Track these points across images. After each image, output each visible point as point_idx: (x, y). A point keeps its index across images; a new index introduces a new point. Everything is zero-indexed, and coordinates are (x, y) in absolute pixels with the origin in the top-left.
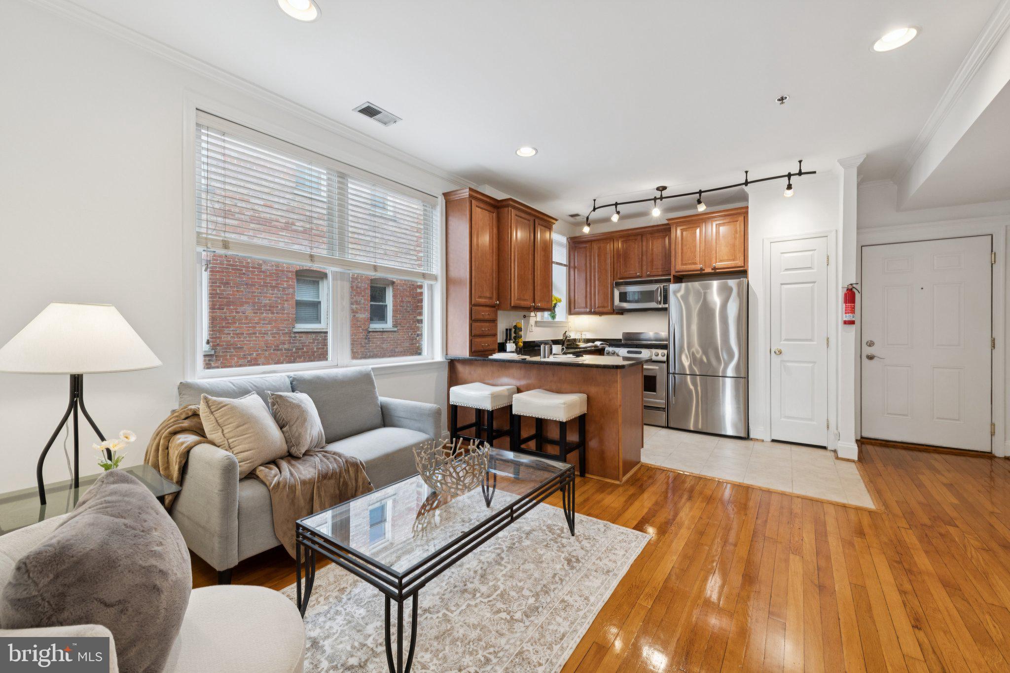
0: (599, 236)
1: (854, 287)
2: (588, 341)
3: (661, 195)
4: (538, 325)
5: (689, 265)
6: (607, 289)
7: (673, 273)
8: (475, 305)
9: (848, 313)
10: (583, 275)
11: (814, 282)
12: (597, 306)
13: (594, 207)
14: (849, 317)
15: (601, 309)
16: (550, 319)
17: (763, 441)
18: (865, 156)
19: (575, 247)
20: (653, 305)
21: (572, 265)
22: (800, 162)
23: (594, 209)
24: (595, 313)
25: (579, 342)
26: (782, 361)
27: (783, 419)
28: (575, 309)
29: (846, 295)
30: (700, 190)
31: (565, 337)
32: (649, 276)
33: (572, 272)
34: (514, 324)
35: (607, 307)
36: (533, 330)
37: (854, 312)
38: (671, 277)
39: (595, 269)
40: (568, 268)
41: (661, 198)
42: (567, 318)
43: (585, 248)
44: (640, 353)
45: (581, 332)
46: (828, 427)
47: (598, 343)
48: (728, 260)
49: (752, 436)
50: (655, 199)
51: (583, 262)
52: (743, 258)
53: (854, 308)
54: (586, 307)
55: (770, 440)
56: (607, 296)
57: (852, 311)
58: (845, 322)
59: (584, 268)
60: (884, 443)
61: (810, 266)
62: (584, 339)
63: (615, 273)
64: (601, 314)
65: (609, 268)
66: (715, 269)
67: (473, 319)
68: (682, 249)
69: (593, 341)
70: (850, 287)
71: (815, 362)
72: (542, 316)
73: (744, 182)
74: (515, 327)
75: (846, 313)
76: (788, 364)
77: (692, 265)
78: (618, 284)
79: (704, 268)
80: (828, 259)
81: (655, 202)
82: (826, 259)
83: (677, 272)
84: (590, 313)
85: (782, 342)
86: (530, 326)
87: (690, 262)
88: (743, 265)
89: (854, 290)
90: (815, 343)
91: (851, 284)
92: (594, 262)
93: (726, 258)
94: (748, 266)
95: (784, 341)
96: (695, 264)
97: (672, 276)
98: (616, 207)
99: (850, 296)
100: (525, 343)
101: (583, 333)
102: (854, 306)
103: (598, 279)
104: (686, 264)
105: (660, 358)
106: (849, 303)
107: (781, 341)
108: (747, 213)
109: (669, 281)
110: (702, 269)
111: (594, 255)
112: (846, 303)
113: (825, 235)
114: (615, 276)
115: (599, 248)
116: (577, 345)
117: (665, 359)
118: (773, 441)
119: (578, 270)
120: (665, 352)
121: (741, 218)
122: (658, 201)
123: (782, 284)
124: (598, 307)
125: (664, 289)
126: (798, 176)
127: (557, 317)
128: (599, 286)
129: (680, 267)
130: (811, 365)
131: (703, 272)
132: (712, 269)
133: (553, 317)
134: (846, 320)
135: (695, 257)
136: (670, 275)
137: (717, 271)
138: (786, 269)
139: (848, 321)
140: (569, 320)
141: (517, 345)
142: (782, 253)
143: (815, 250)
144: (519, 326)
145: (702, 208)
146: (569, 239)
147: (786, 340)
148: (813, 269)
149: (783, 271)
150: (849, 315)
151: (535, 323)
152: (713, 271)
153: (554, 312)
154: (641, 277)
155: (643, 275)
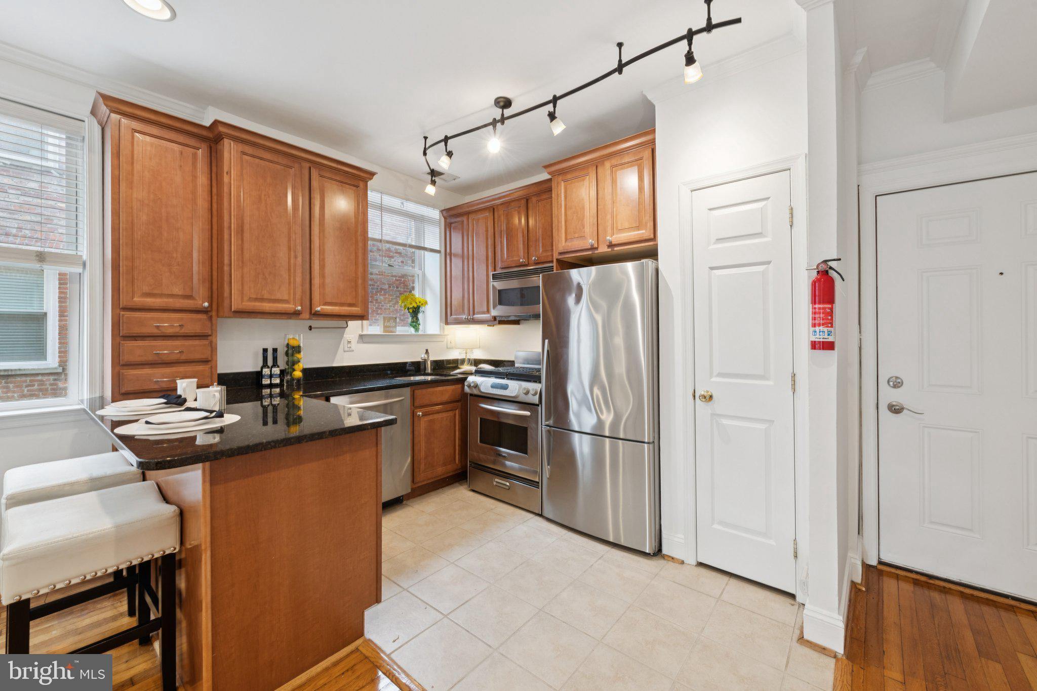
0: (477, 204)
1: (831, 268)
3: (503, 115)
4: (367, 340)
5: (577, 241)
7: (556, 256)
8: (125, 309)
9: (819, 325)
11: (769, 263)
12: (475, 311)
13: (425, 148)
14: (822, 334)
17: (683, 562)
19: (451, 223)
23: (425, 152)
24: (474, 322)
25: (463, 363)
26: (714, 415)
27: (716, 527)
28: (452, 315)
29: (814, 284)
30: (555, 97)
33: (448, 262)
34: (285, 340)
36: (353, 348)
37: (832, 324)
38: (554, 264)
40: (443, 255)
41: (503, 120)
42: (442, 329)
43: (462, 223)
45: (467, 349)
48: (631, 229)
49: (665, 551)
50: (494, 123)
51: (460, 245)
52: (653, 223)
53: (831, 313)
54: (463, 312)
55: (694, 563)
57: (829, 320)
58: (814, 345)
60: (923, 579)
61: (760, 231)
63: (496, 260)
65: (488, 253)
66: (611, 245)
67: (121, 335)
70: (823, 267)
71: (770, 422)
73: (617, 65)
74: (287, 346)
75: (814, 325)
76: (725, 422)
77: (579, 241)
78: (495, 277)
79: (596, 245)
80: (792, 214)
81: (494, 127)
82: (788, 216)
83: (561, 254)
84: (468, 321)
85: (714, 379)
86: (344, 342)
87: (577, 236)
88: (652, 236)
89: (832, 274)
90: (771, 383)
91: (825, 262)
93: (627, 225)
94: (658, 239)
95: (716, 376)
96: (584, 239)
97: (555, 261)
98: (446, 145)
99: (824, 288)
100: (305, 371)
102: (832, 309)
103: (477, 270)
104: (572, 240)
105: (531, 398)
106: (820, 303)
107: (711, 377)
108: (654, 141)
109: (551, 270)
110: (593, 248)
111: (471, 235)
112: (815, 303)
113: (785, 167)
114: (496, 264)
115: (477, 223)
117: (536, 399)
118: (700, 564)
120: (538, 387)
121: (648, 154)
122: (499, 125)
123: (712, 268)
126: (704, 34)
127: (422, 327)
129: (564, 246)
130: (763, 426)
131: (596, 252)
132: (608, 247)
133: (416, 328)
134: (815, 342)
135: (584, 228)
136: (552, 262)
137: (616, 249)
138: (717, 240)
139: (820, 342)
140: (446, 333)
141: (291, 375)
142: (710, 209)
143: (768, 198)
144: (294, 343)
145: (558, 128)
146: (444, 213)
147: (720, 375)
148: (765, 236)
149: (715, 243)
150: (817, 329)
151: (359, 338)
152: (610, 250)
153: (417, 319)
154: (527, 265)
155: (530, 262)
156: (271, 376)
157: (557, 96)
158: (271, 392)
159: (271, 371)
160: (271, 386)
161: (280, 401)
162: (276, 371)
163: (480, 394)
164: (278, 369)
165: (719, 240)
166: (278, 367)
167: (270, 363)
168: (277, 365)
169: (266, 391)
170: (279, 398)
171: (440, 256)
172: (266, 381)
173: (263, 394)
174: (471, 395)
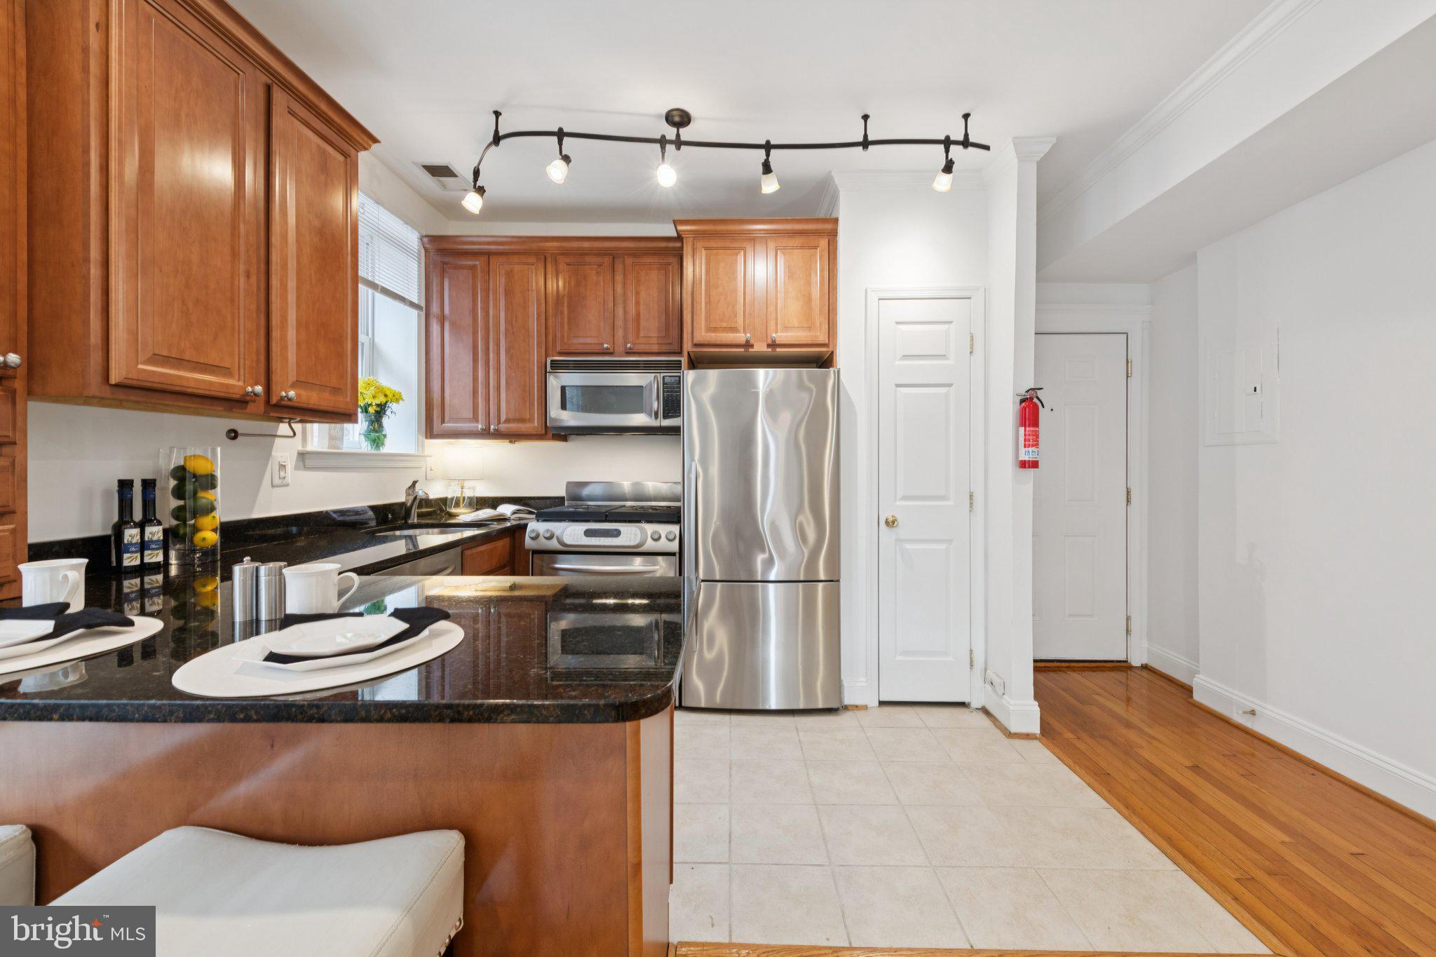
0: (510, 243)
1: (1035, 396)
2: (481, 503)
3: (678, 135)
4: (309, 463)
5: (723, 332)
6: (531, 377)
7: (687, 347)
9: (1025, 446)
10: (468, 340)
11: (950, 385)
12: (503, 418)
13: (496, 131)
14: (1025, 454)
15: (513, 426)
16: (365, 447)
17: (864, 707)
18: (1054, 140)
19: (444, 263)
20: (640, 419)
21: (435, 309)
22: (966, 116)
23: (497, 139)
24: (498, 435)
25: (457, 505)
26: (899, 540)
27: (899, 658)
28: (443, 422)
29: (1023, 410)
30: (768, 142)
31: (411, 498)
32: (629, 352)
33: (435, 328)
34: (176, 460)
35: (531, 420)
36: (289, 480)
37: (1037, 444)
38: (684, 360)
39: (497, 325)
40: (423, 314)
41: (679, 143)
42: (420, 446)
43: (473, 268)
44: (617, 533)
45: (462, 482)
46: (972, 665)
47: (506, 510)
48: (798, 328)
49: (845, 703)
50: (663, 141)
51: (466, 303)
52: (827, 326)
53: (1038, 436)
54: (475, 419)
55: (877, 704)
56: (531, 394)
57: (1033, 440)
58: (1023, 465)
59: (467, 321)
61: (943, 353)
62: (471, 499)
63: (550, 337)
64: (513, 437)
65: (534, 326)
66: (773, 345)
68: (708, 295)
69: (494, 502)
70: (1027, 396)
71: (950, 541)
72: (335, 439)
73: (861, 139)
74: (181, 473)
75: (1019, 446)
76: (908, 546)
77: (727, 332)
78: (556, 366)
79: (752, 342)
80: (972, 340)
81: (663, 148)
82: (968, 342)
83: (696, 345)
84: (486, 434)
85: (898, 503)
86: (272, 466)
87: (724, 325)
88: (827, 341)
89: (1036, 401)
90: (948, 503)
91: (1029, 390)
92: (496, 307)
93: (795, 322)
94: (835, 345)
95: (901, 499)
96: (734, 330)
97: (685, 354)
98: (561, 145)
99: (1029, 411)
101: (467, 484)
102: (1037, 432)
103: (508, 351)
104: (715, 330)
105: (664, 545)
106: (1029, 426)
107: (894, 500)
108: (833, 235)
109: (677, 366)
110: (748, 345)
111: (495, 293)
112: (1023, 426)
113: (965, 295)
114: (550, 345)
115: (509, 274)
116: (452, 516)
117: (674, 547)
118: (882, 703)
119: (454, 325)
120: (675, 529)
121: (823, 243)
122: (670, 148)
123: (898, 386)
124: (507, 421)
125: (664, 384)
126: (961, 147)
127: (387, 441)
128: (508, 367)
129: (702, 335)
130: (943, 546)
131: (750, 350)
132: (769, 346)
133: (377, 442)
134: (1025, 461)
135: (736, 316)
136: (680, 353)
137: (778, 350)
138: (904, 356)
139: (1029, 461)
140: (427, 452)
141: (191, 541)
142: (897, 323)
143: (951, 322)
144: (201, 467)
145: (770, 186)
146: (425, 240)
147: (905, 498)
148: (948, 359)
149: (900, 360)
150: (1030, 449)
151: (297, 460)
152: (770, 350)
153: (381, 426)
154: (611, 354)
155: (616, 349)
156: (143, 546)
157: (772, 143)
158: (142, 582)
159: (142, 533)
160: (143, 570)
161: (165, 603)
162: (155, 532)
163: (560, 548)
164: (161, 528)
165: (906, 357)
166: (159, 523)
167: (138, 515)
168: (155, 519)
169: (131, 585)
170: (162, 597)
171: (419, 316)
172: (130, 560)
173: (126, 590)
174: (535, 552)
